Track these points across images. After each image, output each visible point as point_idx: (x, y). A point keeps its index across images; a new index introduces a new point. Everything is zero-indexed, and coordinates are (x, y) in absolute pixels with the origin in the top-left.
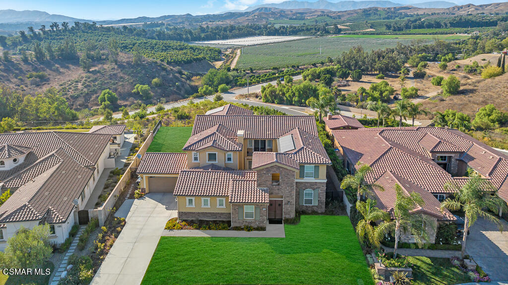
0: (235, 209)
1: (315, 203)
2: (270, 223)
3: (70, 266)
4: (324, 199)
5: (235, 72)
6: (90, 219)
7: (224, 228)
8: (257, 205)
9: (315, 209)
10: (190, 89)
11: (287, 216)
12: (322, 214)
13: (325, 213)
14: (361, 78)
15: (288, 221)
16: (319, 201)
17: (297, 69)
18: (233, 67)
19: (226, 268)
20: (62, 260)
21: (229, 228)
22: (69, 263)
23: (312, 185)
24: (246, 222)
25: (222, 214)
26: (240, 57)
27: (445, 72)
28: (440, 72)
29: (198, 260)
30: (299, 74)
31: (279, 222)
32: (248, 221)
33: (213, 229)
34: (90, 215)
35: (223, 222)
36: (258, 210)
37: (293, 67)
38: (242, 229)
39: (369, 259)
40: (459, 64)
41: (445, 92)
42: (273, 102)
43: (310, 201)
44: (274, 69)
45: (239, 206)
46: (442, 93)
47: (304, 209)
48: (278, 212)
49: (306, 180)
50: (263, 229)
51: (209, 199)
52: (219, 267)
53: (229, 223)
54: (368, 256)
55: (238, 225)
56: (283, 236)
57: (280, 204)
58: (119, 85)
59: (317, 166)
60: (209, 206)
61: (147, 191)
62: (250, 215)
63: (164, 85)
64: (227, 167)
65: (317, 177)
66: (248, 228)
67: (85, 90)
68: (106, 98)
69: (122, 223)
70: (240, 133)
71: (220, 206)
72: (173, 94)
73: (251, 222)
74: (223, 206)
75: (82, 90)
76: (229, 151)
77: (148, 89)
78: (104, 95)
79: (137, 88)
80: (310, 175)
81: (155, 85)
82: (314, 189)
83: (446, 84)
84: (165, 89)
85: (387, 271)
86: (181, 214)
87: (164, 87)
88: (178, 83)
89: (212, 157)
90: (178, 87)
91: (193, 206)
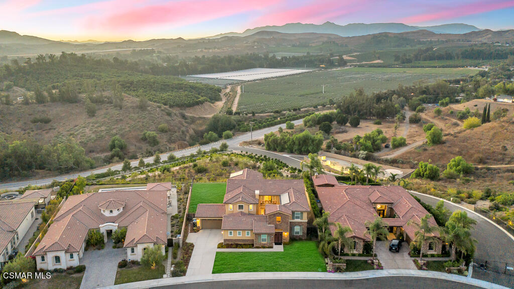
0: (256, 237)
1: (301, 234)
2: (275, 244)
3: (173, 266)
4: (306, 232)
5: (237, 116)
6: (174, 242)
7: (250, 248)
8: (269, 234)
9: (301, 237)
10: (194, 134)
11: (285, 241)
12: (305, 240)
13: (306, 240)
14: (359, 124)
15: (285, 244)
16: (303, 232)
17: (297, 113)
18: (234, 109)
20: (167, 263)
21: (253, 247)
22: (172, 264)
23: (299, 224)
24: (262, 244)
25: (249, 240)
26: (241, 96)
27: (440, 117)
28: (435, 117)
30: (301, 117)
31: (280, 244)
33: (244, 248)
35: (249, 244)
36: (269, 237)
37: (295, 110)
38: (260, 248)
39: (326, 260)
40: (453, 109)
41: (429, 142)
42: (275, 150)
43: (298, 233)
44: (277, 112)
45: (258, 235)
46: (427, 142)
47: (294, 236)
48: (280, 238)
49: (296, 220)
50: (272, 247)
51: (241, 231)
53: (253, 245)
55: (258, 245)
56: (283, 251)
57: (281, 234)
58: (126, 131)
59: (302, 213)
60: (241, 236)
61: (201, 228)
62: (264, 240)
63: (170, 130)
64: (250, 214)
65: (302, 219)
66: (264, 247)
67: (93, 136)
68: (116, 145)
69: (192, 246)
70: (257, 192)
71: (247, 236)
72: (179, 140)
73: (265, 244)
74: (250, 236)
75: (91, 136)
76: (251, 204)
77: (156, 136)
78: (114, 141)
79: (144, 134)
80: (298, 218)
81: (160, 131)
82: (300, 226)
83: (430, 135)
84: (171, 135)
85: (333, 265)
86: (225, 240)
87: (170, 133)
88: (183, 129)
89: (241, 207)
90: (183, 132)
91: (232, 236)
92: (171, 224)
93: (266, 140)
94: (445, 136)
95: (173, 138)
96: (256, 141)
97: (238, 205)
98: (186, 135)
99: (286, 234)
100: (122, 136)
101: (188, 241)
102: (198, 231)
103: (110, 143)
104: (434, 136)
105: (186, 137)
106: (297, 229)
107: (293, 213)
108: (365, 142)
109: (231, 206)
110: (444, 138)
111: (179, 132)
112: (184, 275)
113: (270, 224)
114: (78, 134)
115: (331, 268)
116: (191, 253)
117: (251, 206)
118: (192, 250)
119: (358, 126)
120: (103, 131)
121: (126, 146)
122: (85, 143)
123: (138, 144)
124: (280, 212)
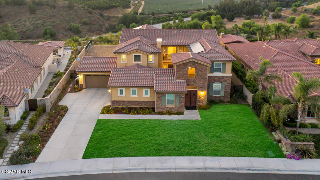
0: (159, 97)
1: (222, 94)
2: (187, 109)
3: (22, 142)
4: (229, 90)
5: (141, 15)
6: (38, 106)
7: (149, 113)
8: (177, 93)
9: (222, 98)
10: (109, 27)
11: (201, 104)
12: (228, 102)
13: (230, 102)
14: (234, 19)
15: (201, 108)
16: (225, 92)
17: (185, 14)
18: (140, 11)
20: (14, 137)
21: (154, 113)
22: (21, 140)
23: (219, 79)
24: (168, 108)
25: (147, 102)
26: (144, 6)
27: (296, 14)
28: (292, 14)
30: (189, 16)
31: (194, 108)
32: (169, 107)
33: (140, 114)
34: (39, 103)
35: (148, 108)
36: (178, 98)
37: (183, 12)
38: (165, 114)
39: (274, 135)
40: (306, 8)
41: (298, 27)
43: (218, 92)
44: (170, 13)
45: (161, 94)
46: (296, 27)
47: (213, 98)
48: (193, 100)
49: (215, 74)
50: (182, 113)
51: (136, 89)
53: (154, 109)
54: (273, 133)
55: (161, 110)
56: (199, 118)
57: (195, 94)
58: (57, 24)
59: (224, 63)
60: (136, 96)
61: (84, 87)
62: (171, 102)
63: (90, 24)
64: (149, 67)
65: (224, 72)
66: (170, 113)
67: (32, 27)
68: (48, 33)
69: (65, 109)
70: (159, 40)
71: (145, 96)
72: (97, 31)
73: (172, 108)
74: (149, 96)
75: (29, 27)
76: (151, 53)
77: (79, 27)
78: (46, 30)
79: (70, 26)
80: (218, 70)
81: (83, 24)
82: (221, 82)
83: (300, 20)
84: (91, 26)
85: (292, 144)
86: (113, 102)
87: (90, 25)
88: (101, 23)
89: (137, 58)
90: (100, 25)
91: (124, 95)
94: (311, 22)
95: (92, 29)
97: (133, 55)
98: (102, 28)
99: (202, 94)
100: (53, 27)
101: (62, 103)
102: (80, 90)
103: (43, 31)
104: (303, 22)
105: (102, 29)
106: (217, 87)
107: (213, 62)
108: (243, 28)
109: (124, 56)
110: (311, 24)
111: (97, 25)
112: (34, 161)
113: (178, 78)
114: (20, 26)
115: (290, 150)
116: (59, 121)
117: (151, 57)
118: (63, 116)
119: (233, 21)
120: (39, 23)
121: (55, 34)
122: (25, 32)
123: (65, 33)
124: (194, 60)
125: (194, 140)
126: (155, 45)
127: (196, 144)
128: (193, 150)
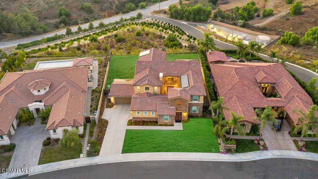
1: (197, 112)
2: (176, 122)
3: (89, 145)
4: (201, 110)
6: (91, 121)
7: (155, 125)
8: (170, 116)
9: (197, 114)
11: (184, 119)
12: (201, 117)
15: (185, 122)
16: (199, 111)
19: (157, 144)
20: (84, 141)
21: (157, 125)
22: (88, 143)
23: (196, 104)
24: (165, 122)
25: (153, 118)
29: (143, 141)
31: (180, 121)
33: (150, 125)
34: (91, 119)
35: (154, 121)
36: (171, 118)
38: (163, 125)
41: (291, 13)
43: (195, 111)
45: (161, 116)
46: (289, 13)
47: (192, 114)
48: (180, 117)
49: (194, 102)
50: (173, 125)
51: (147, 112)
52: (154, 144)
53: (157, 122)
54: (218, 139)
55: (161, 124)
56: (182, 129)
57: (181, 114)
58: (69, 3)
59: (199, 96)
60: (147, 115)
61: (114, 104)
62: (167, 119)
64: (155, 94)
65: (199, 101)
66: (166, 125)
67: (46, 6)
68: (63, 14)
69: (106, 122)
70: (161, 75)
71: (151, 115)
72: (108, 9)
73: (167, 123)
74: (154, 115)
75: (44, 6)
76: (155, 86)
77: (91, 6)
78: (61, 10)
79: (83, 5)
80: (196, 100)
81: (94, 2)
82: (197, 106)
83: (293, 7)
84: (102, 5)
85: (225, 146)
86: (134, 118)
87: (101, 3)
89: (147, 89)
90: (111, 3)
91: (140, 115)
92: (91, 98)
93: (170, 10)
94: (303, 8)
95: (103, 8)
96: (162, 10)
97: (145, 87)
98: (112, 5)
99: (185, 114)
100: (67, 6)
101: (103, 117)
102: (112, 106)
103: (58, 12)
104: (296, 8)
105: (113, 7)
106: (194, 108)
107: (192, 96)
108: (242, 13)
109: (139, 87)
110: (303, 10)
111: (108, 3)
112: (98, 154)
113: (171, 106)
114: (35, 5)
115: (223, 149)
116: (105, 130)
117: (156, 88)
118: (106, 127)
120: (53, 2)
121: (69, 14)
122: (41, 12)
123: (78, 13)
124: (180, 97)
125: (178, 141)
126: (158, 77)
127: (179, 143)
128: (177, 147)
